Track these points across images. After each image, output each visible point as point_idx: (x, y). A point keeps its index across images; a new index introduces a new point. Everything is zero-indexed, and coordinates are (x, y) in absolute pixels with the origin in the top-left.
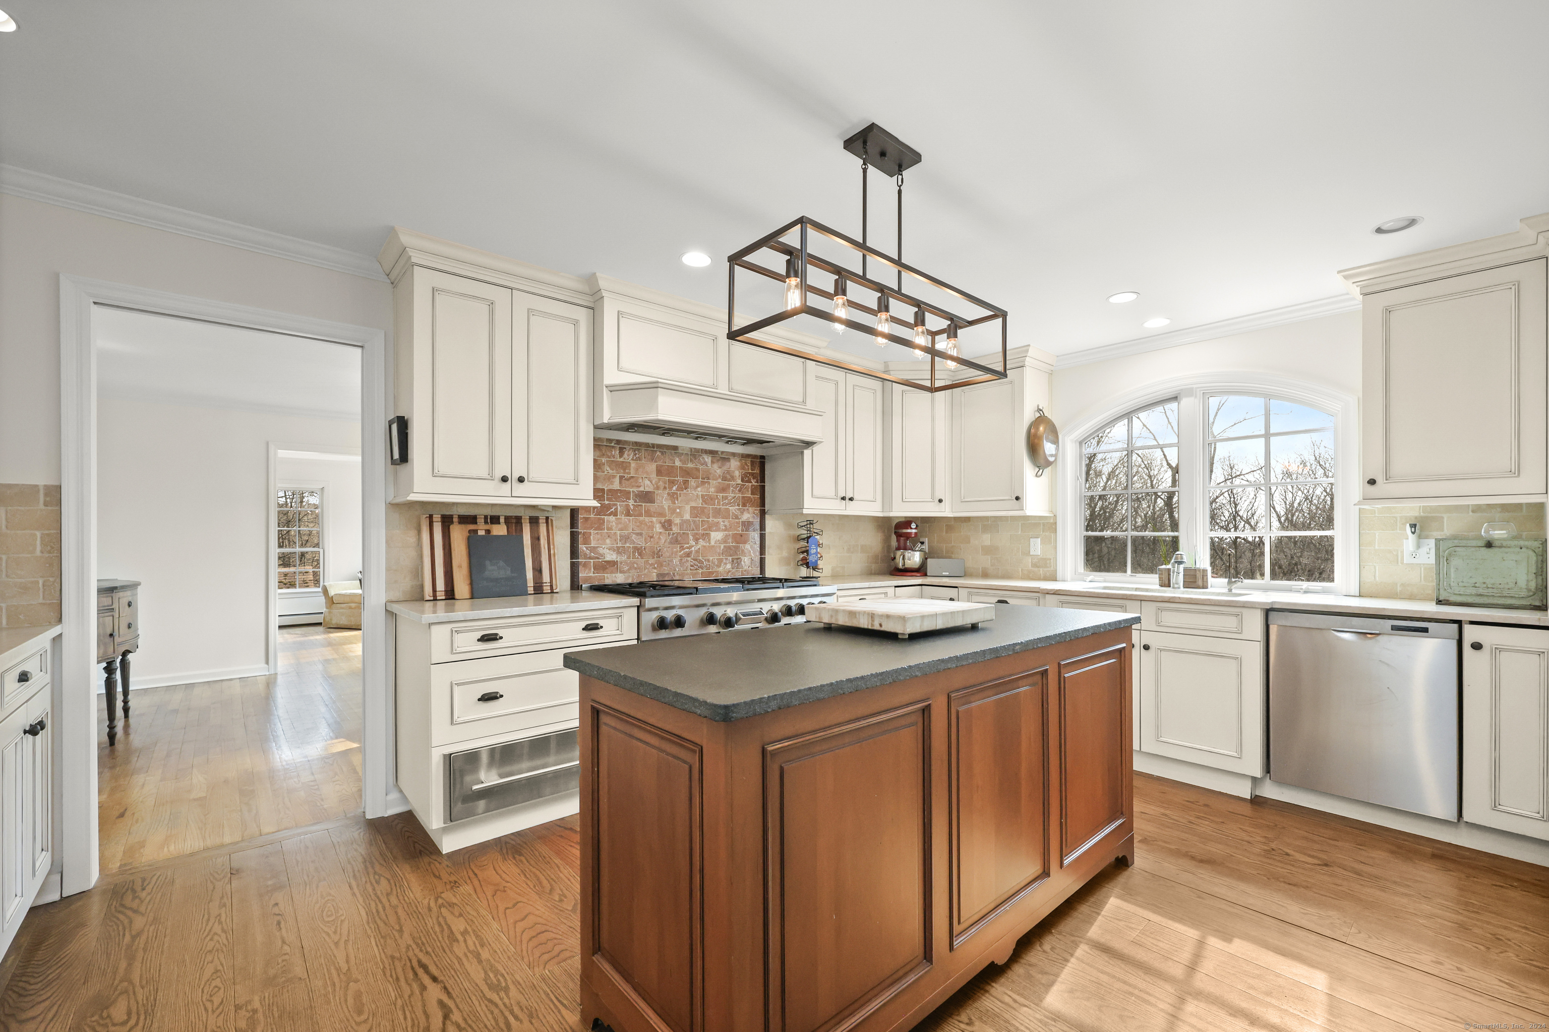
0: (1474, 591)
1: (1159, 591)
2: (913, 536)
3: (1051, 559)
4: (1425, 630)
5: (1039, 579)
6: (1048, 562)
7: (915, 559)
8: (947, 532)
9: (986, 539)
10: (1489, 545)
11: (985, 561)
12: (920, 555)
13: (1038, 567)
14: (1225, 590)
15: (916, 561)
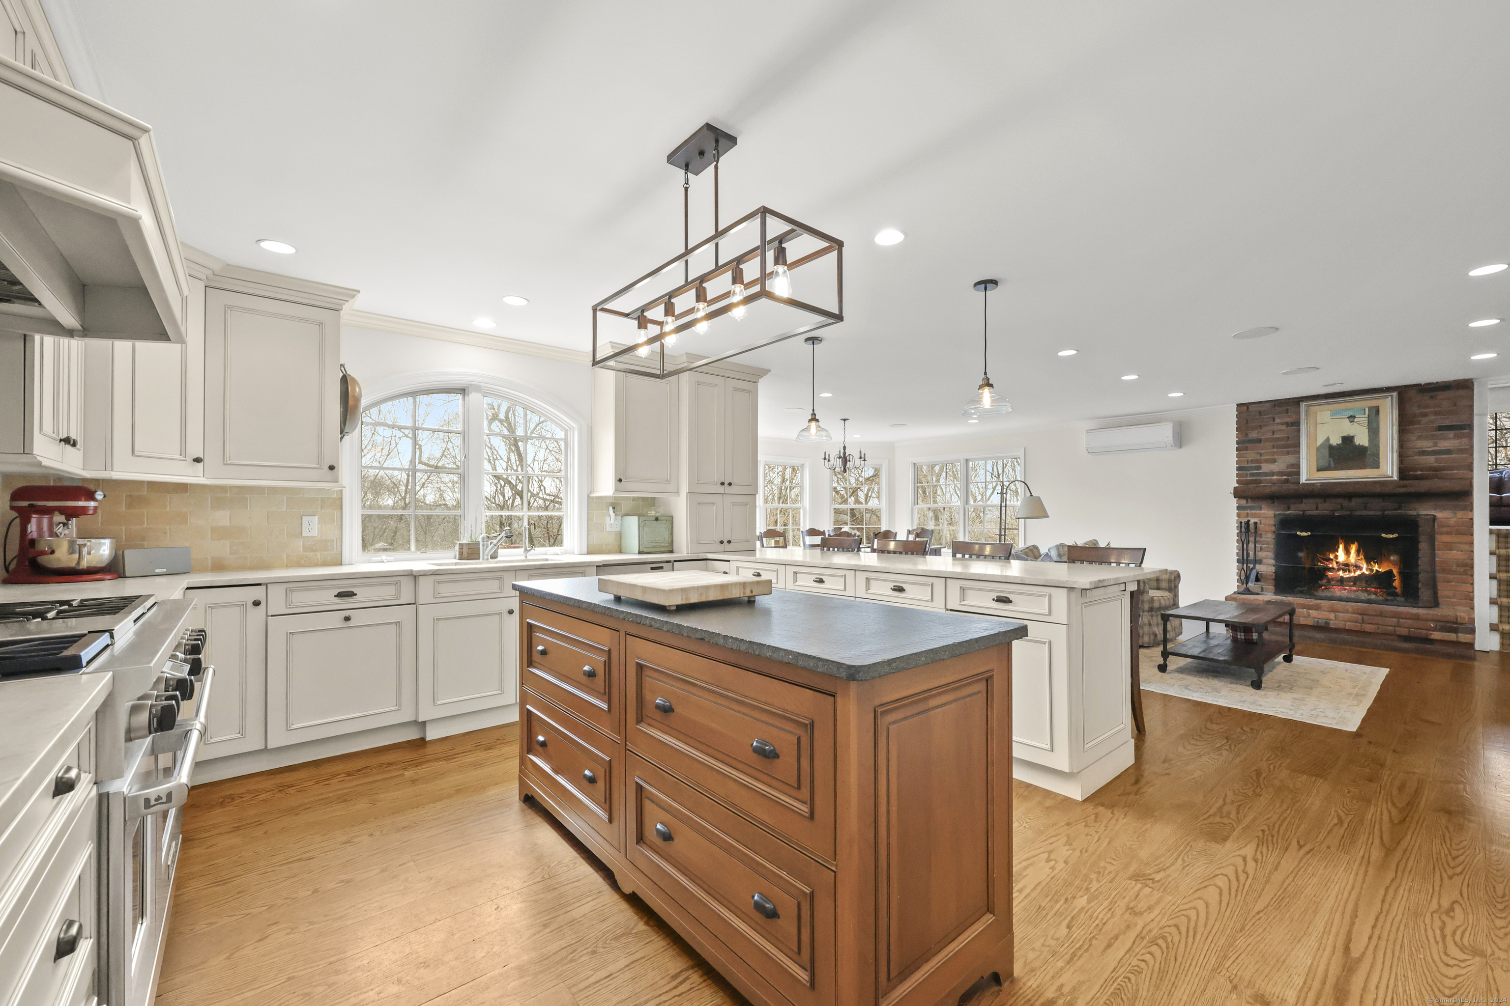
0: (651, 545)
1: (456, 564)
2: (91, 512)
3: (333, 541)
4: (662, 568)
5: (316, 565)
6: (329, 544)
7: (101, 552)
8: (129, 506)
9: (222, 518)
10: (657, 519)
11: (221, 549)
12: (111, 543)
13: (314, 551)
14: (523, 558)
15: (102, 555)
